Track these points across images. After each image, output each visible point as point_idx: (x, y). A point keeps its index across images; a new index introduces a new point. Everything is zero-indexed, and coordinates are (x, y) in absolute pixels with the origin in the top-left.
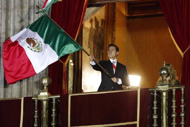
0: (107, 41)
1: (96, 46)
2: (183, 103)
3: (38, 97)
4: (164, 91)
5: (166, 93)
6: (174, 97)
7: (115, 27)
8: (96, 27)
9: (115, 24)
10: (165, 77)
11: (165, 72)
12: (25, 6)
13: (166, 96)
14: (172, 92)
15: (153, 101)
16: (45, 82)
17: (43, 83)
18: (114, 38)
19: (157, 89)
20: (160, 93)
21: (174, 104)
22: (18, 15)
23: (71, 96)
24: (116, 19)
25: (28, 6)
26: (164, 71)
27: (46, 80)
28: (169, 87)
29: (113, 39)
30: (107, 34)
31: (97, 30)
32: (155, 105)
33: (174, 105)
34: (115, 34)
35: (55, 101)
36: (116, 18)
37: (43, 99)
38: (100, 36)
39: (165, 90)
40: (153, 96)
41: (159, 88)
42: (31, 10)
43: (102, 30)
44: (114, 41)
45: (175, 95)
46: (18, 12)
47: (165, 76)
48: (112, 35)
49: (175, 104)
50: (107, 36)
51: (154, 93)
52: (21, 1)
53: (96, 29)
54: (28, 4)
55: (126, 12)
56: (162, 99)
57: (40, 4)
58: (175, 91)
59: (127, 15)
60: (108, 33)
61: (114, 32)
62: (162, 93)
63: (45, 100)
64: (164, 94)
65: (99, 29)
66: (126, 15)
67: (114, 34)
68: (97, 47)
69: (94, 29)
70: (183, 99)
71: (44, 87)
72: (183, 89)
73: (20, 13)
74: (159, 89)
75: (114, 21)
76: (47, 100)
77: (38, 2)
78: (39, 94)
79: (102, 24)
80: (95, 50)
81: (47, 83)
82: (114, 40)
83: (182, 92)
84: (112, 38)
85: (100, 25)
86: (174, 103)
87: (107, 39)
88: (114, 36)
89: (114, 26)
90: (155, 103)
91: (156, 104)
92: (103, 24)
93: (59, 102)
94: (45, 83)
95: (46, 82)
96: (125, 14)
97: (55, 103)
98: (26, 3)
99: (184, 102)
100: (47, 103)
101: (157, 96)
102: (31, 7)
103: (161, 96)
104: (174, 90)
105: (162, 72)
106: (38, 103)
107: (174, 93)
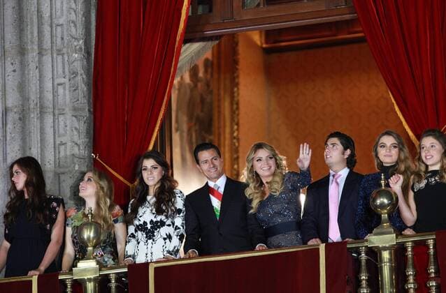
0: (219, 112)
1: (195, 124)
2: (433, 275)
3: (72, 274)
4: (385, 249)
5: (390, 254)
6: (410, 262)
7: (238, 77)
8: (191, 80)
9: (237, 69)
10: (385, 213)
11: (386, 201)
12: (29, 48)
13: (390, 260)
14: (405, 249)
15: (358, 272)
16: (89, 236)
17: (84, 239)
18: (237, 104)
19: (366, 244)
20: (374, 253)
21: (411, 279)
22: (14, 71)
23: (155, 268)
24: (239, 57)
25: (36, 47)
26: (382, 199)
27: (90, 232)
28: (397, 238)
29: (235, 106)
30: (219, 95)
31: (196, 86)
32: (364, 282)
33: (411, 281)
34: (238, 94)
35: (116, 281)
36: (238, 54)
37: (86, 278)
38: (202, 101)
39: (387, 245)
40: (358, 261)
41: (372, 240)
42: (44, 57)
43: (208, 85)
44: (237, 112)
45: (413, 255)
46: (12, 64)
47: (386, 211)
48: (232, 97)
49: (414, 280)
50: (219, 100)
51: (359, 254)
52: (20, 38)
53: (191, 83)
54: (36, 43)
55: (261, 37)
56: (381, 267)
57: (66, 41)
58: (413, 248)
59: (264, 46)
60: (222, 92)
61: (236, 89)
62: (381, 254)
63: (90, 280)
64: (386, 255)
65: (199, 85)
66: (262, 44)
67: (236, 95)
68: (197, 127)
69: (189, 84)
70: (433, 267)
71: (88, 246)
72: (431, 242)
73: (17, 66)
74: (373, 243)
75: (236, 62)
76: (95, 280)
77: (62, 39)
78: (76, 266)
79: (206, 71)
80: (191, 137)
81: (94, 238)
82: (238, 108)
83: (429, 249)
84: (232, 104)
85: (201, 74)
86: (411, 277)
87: (219, 107)
88: (236, 99)
89: (235, 75)
90: (364, 277)
91: (367, 280)
92: (209, 70)
93: (127, 284)
94: (89, 238)
95: (92, 235)
96: (259, 43)
97: (116, 287)
98: (32, 42)
99: (435, 273)
100: (95, 287)
101: (367, 261)
102: (46, 50)
103: (377, 261)
104: (409, 245)
105: (378, 202)
106: (73, 286)
107: (410, 253)
